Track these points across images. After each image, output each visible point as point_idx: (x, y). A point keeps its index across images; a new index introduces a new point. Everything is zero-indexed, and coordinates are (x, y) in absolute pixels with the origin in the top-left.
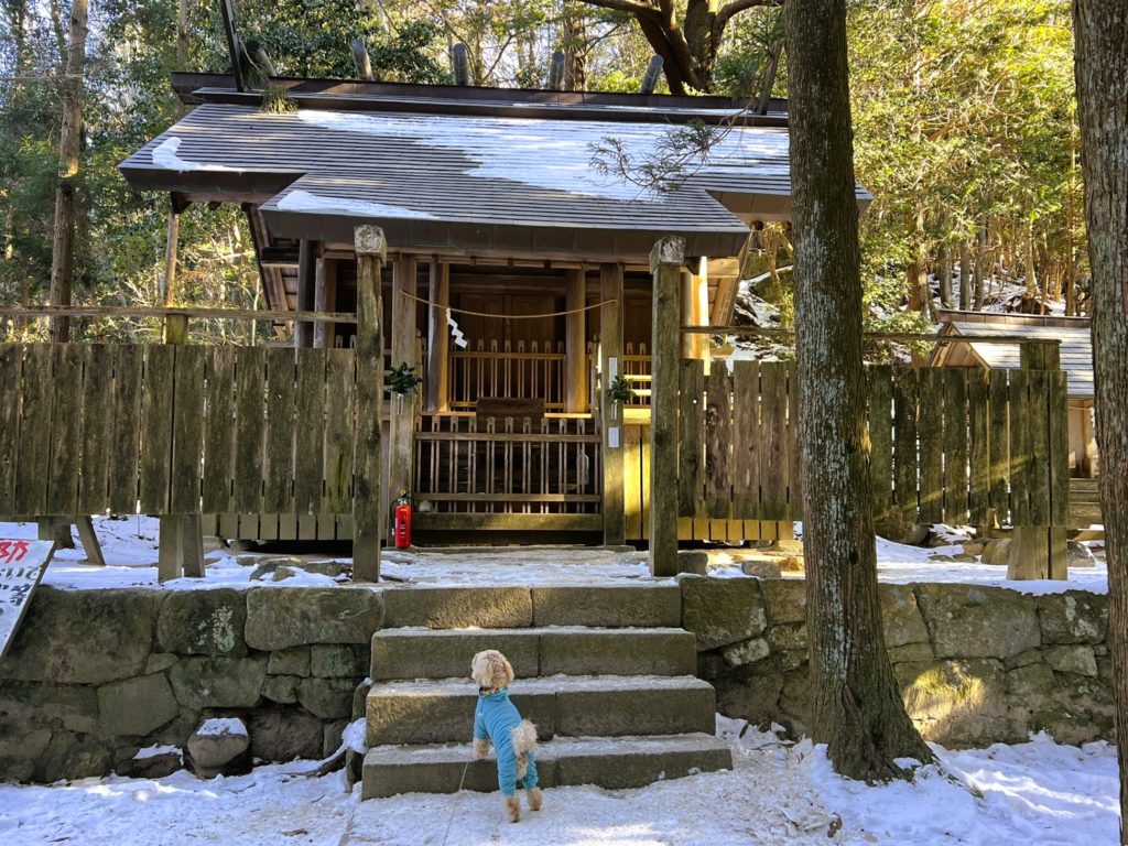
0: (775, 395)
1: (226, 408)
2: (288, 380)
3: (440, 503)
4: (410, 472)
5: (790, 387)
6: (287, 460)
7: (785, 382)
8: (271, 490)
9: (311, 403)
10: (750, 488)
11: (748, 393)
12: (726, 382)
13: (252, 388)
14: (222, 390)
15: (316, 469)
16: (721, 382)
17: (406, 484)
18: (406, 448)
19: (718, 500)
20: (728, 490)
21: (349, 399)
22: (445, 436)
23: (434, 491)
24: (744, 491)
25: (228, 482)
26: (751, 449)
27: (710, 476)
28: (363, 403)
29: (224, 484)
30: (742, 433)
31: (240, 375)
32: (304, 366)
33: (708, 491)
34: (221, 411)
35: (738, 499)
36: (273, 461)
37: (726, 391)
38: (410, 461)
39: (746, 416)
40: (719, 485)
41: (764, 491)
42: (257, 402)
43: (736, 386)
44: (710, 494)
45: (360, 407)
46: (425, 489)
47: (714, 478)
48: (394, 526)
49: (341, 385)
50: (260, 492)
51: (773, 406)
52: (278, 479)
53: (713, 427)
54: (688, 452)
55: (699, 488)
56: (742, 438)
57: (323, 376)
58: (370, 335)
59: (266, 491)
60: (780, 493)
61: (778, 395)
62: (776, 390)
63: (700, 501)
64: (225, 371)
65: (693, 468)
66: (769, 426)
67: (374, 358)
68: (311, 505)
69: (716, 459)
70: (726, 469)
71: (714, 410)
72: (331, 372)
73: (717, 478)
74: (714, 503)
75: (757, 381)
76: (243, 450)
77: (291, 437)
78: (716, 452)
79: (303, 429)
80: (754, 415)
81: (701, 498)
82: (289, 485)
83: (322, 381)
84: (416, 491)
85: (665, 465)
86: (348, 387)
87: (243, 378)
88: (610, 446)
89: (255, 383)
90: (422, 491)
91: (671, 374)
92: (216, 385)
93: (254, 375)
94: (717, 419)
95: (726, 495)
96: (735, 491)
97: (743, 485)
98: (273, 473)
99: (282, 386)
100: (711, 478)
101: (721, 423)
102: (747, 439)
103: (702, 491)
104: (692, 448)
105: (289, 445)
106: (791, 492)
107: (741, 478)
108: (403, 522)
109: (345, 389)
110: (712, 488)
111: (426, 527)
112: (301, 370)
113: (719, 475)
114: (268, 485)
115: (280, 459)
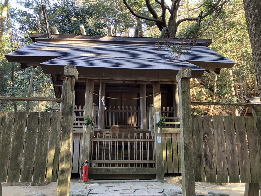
0: (230, 129)
1: (9, 137)
2: (35, 125)
3: (99, 163)
4: (89, 153)
5: (236, 126)
6: (31, 159)
7: (234, 124)
8: (24, 172)
9: (44, 134)
10: (223, 169)
11: (219, 128)
12: (210, 124)
13: (20, 128)
14: (8, 129)
15: (43, 163)
16: (208, 124)
17: (87, 157)
18: (88, 144)
19: (211, 174)
20: (215, 170)
21: (59, 132)
22: (101, 140)
23: (97, 160)
24: (222, 170)
25: (6, 168)
26: (223, 152)
27: (207, 163)
28: (64, 134)
29: (4, 169)
30: (218, 145)
31: (16, 123)
32: (42, 119)
33: (206, 170)
34: (7, 138)
35: (219, 174)
36: (25, 159)
37: (211, 128)
38: (89, 149)
39: (219, 138)
40: (211, 168)
41: (229, 170)
42: (22, 134)
43: (214, 126)
44: (207, 172)
45: (63, 136)
46: (94, 159)
47: (208, 164)
48: (82, 173)
49: (56, 127)
50: (19, 173)
51: (230, 134)
52: (27, 167)
53: (207, 143)
54: (197, 153)
55: (203, 169)
56: (219, 148)
57: (49, 123)
58: (69, 106)
59: (22, 172)
60: (236, 171)
61: (231, 129)
62: (230, 127)
63: (203, 175)
64: (10, 121)
65: (200, 161)
66: (229, 142)
67: (69, 116)
68: (40, 178)
69: (209, 156)
70: (213, 160)
71: (206, 135)
72: (53, 121)
73: (210, 164)
74: (209, 175)
75: (222, 124)
76: (14, 155)
77: (34, 149)
78: (208, 153)
79: (39, 145)
80: (222, 137)
81: (204, 173)
82: (31, 170)
83: (49, 125)
84: (91, 160)
85: (188, 159)
86: (59, 128)
87: (17, 124)
88: (158, 143)
89: (22, 126)
90: (93, 159)
91: (189, 121)
92: (5, 127)
93: (22, 123)
94: (208, 139)
95: (214, 172)
96: (217, 170)
97: (220, 167)
98: (25, 165)
99: (32, 127)
100: (207, 165)
101: (210, 141)
102: (221, 147)
103: (204, 170)
104: (199, 152)
105: (33, 152)
106: (240, 170)
107: (220, 164)
108: (86, 172)
109: (58, 128)
110: (208, 169)
111: (94, 173)
112: (40, 121)
113: (210, 163)
114: (22, 170)
115: (28, 158)
